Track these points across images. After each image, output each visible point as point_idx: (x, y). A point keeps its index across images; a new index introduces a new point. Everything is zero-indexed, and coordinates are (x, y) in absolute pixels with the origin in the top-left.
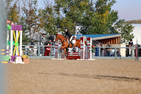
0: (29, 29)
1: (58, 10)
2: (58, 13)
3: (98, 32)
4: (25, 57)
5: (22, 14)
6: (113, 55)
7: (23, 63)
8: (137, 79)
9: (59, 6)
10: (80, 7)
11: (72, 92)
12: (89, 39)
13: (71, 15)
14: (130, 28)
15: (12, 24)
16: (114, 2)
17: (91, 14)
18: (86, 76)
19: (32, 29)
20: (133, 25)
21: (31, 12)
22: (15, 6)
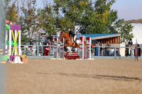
0: (28, 29)
1: (57, 10)
2: (57, 13)
3: (98, 32)
4: (23, 56)
5: (21, 14)
6: (113, 55)
7: (22, 63)
8: (136, 79)
9: (58, 6)
10: (79, 7)
11: (71, 92)
12: (88, 39)
13: (70, 15)
14: (130, 28)
15: (11, 23)
16: (113, 1)
17: (90, 14)
18: (86, 76)
19: (31, 29)
20: (133, 24)
21: (30, 12)
22: (14, 6)
